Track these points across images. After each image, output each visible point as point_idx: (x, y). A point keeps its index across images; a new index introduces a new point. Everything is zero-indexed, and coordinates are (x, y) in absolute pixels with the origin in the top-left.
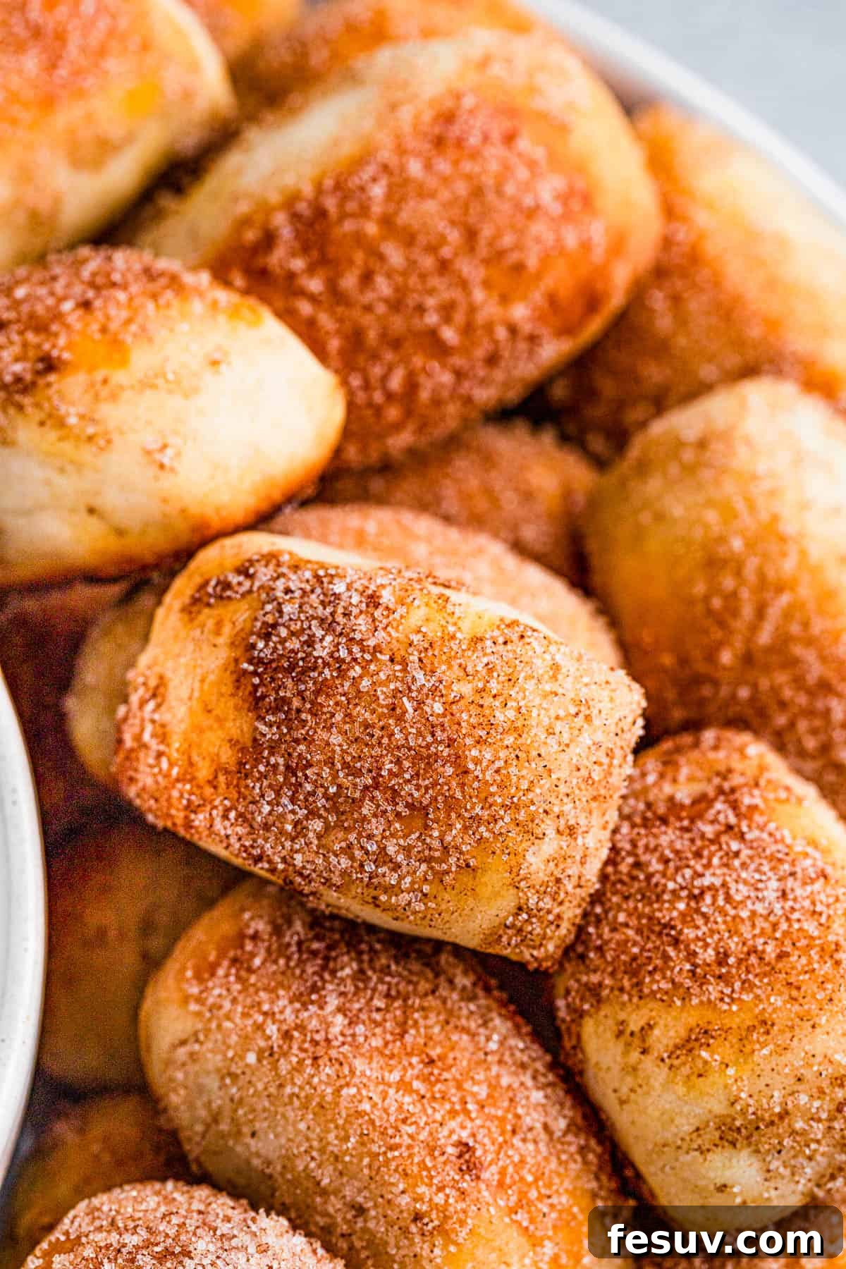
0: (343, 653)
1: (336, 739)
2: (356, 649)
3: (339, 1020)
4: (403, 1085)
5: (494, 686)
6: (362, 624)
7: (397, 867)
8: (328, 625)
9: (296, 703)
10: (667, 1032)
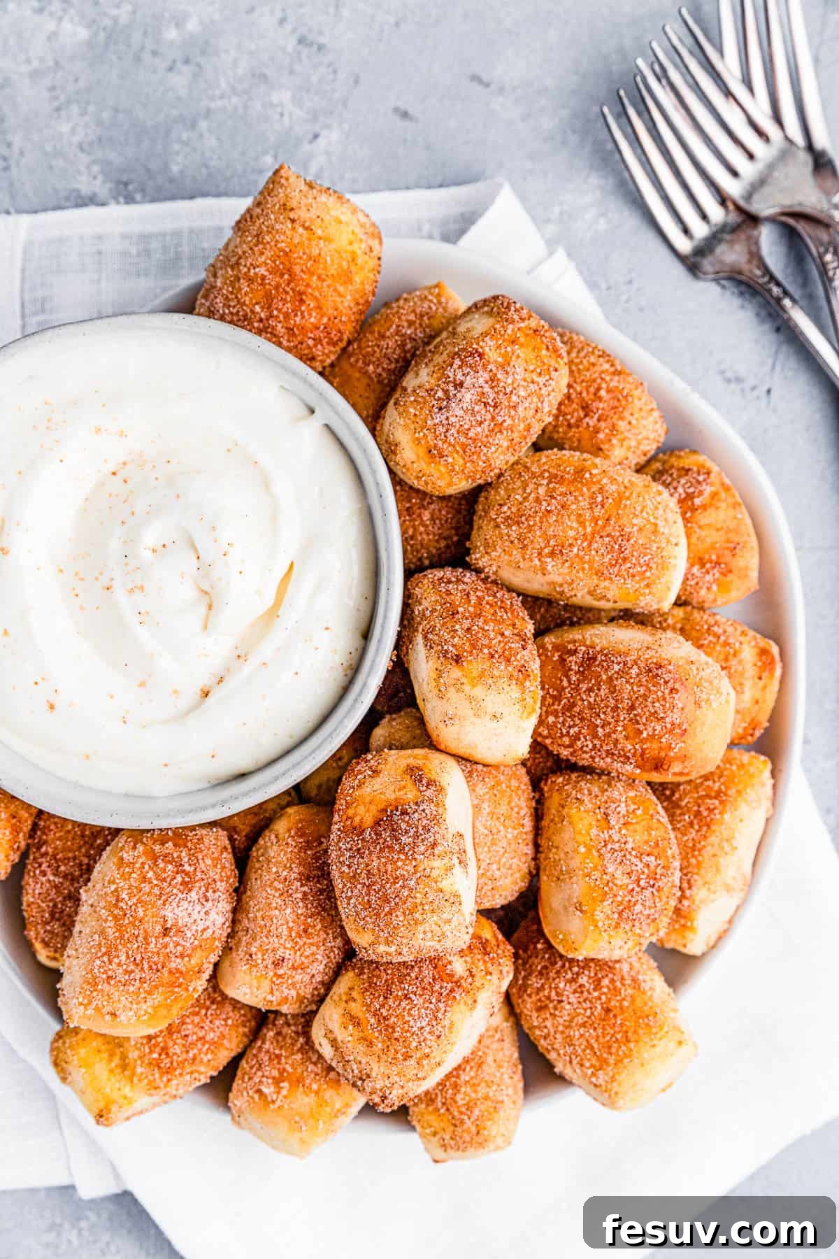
0: (407, 849)
1: (375, 864)
2: (411, 852)
3: (300, 896)
4: (290, 929)
5: (426, 907)
6: (422, 848)
7: (349, 904)
8: (416, 836)
9: (381, 841)
10: (356, 1008)
